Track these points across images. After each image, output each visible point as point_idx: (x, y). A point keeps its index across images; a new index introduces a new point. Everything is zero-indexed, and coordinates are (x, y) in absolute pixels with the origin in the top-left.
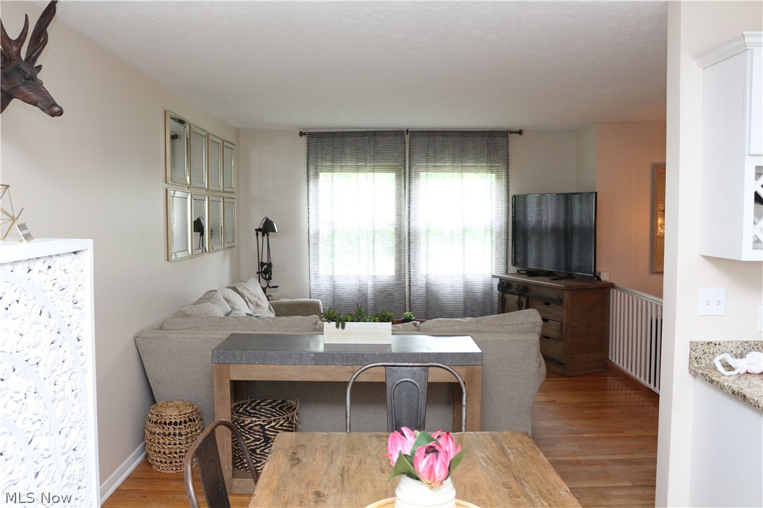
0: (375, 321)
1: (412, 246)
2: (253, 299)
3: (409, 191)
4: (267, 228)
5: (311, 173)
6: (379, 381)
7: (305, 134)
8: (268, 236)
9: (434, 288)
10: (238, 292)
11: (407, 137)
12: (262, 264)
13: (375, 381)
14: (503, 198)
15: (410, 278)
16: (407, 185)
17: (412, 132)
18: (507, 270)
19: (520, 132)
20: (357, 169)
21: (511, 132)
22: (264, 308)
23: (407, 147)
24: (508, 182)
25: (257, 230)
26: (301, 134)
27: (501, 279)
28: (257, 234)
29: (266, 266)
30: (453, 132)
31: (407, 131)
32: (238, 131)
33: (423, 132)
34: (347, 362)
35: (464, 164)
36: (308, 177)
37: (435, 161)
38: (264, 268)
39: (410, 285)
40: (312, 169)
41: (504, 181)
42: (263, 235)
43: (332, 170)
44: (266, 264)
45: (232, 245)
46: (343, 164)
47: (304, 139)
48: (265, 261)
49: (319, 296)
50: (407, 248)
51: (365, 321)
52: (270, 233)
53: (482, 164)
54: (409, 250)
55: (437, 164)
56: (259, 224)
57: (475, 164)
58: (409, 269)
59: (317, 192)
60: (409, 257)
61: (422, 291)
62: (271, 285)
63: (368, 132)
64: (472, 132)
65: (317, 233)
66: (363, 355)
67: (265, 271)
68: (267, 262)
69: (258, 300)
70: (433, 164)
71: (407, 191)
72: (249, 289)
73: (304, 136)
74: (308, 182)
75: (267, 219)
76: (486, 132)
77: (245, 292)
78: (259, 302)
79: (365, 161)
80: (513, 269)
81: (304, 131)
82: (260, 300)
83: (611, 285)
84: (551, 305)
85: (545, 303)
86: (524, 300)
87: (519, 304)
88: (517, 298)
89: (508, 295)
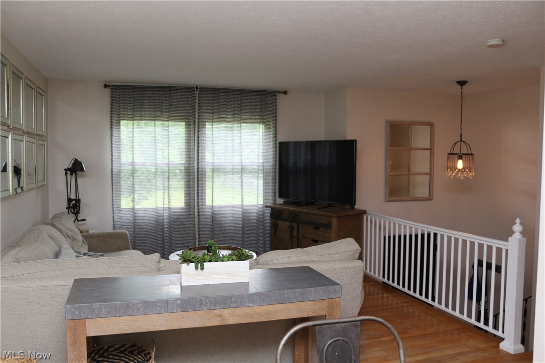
0: (232, 260)
1: (200, 183)
2: (70, 233)
3: (198, 137)
4: (76, 168)
5: (114, 120)
6: (247, 322)
7: (109, 86)
8: (76, 175)
9: (218, 217)
10: (56, 227)
11: (197, 93)
12: (70, 200)
13: (242, 322)
14: (271, 144)
15: (198, 210)
16: (196, 132)
17: (201, 88)
18: (275, 201)
19: (285, 93)
20: (155, 118)
21: (279, 92)
22: (79, 241)
23: (197, 100)
24: (276, 132)
25: (66, 170)
26: (106, 86)
27: (272, 209)
28: (66, 173)
29: (74, 202)
30: (233, 90)
31: (197, 88)
32: (46, 80)
33: (210, 89)
34: (216, 306)
35: (242, 116)
36: (112, 123)
37: (219, 113)
38: (72, 203)
39: (198, 215)
40: (115, 117)
41: (272, 131)
42: (71, 174)
43: (132, 118)
44: (74, 200)
45: (43, 183)
46: (143, 113)
47: (108, 91)
48: (73, 197)
49: (122, 227)
50: (196, 184)
51: (223, 261)
52: (78, 173)
53: (257, 117)
54: (198, 186)
55: (221, 116)
56: (68, 164)
57: (250, 117)
58: (198, 202)
59: (119, 136)
60: (198, 192)
61: (209, 220)
62: (79, 219)
63: (164, 87)
64: (249, 90)
65: (119, 173)
66: (231, 297)
67: (74, 206)
68: (75, 198)
69: (74, 234)
70: (217, 116)
71: (196, 137)
72: (65, 224)
73: (108, 88)
74: (111, 128)
75: (76, 160)
76: (260, 91)
77: (62, 228)
78: (75, 236)
79: (162, 111)
80: (280, 201)
81: (108, 84)
82: (75, 234)
83: (364, 212)
84: (320, 229)
85: (315, 228)
86: (295, 225)
87: (291, 228)
88: (288, 224)
89: (280, 221)
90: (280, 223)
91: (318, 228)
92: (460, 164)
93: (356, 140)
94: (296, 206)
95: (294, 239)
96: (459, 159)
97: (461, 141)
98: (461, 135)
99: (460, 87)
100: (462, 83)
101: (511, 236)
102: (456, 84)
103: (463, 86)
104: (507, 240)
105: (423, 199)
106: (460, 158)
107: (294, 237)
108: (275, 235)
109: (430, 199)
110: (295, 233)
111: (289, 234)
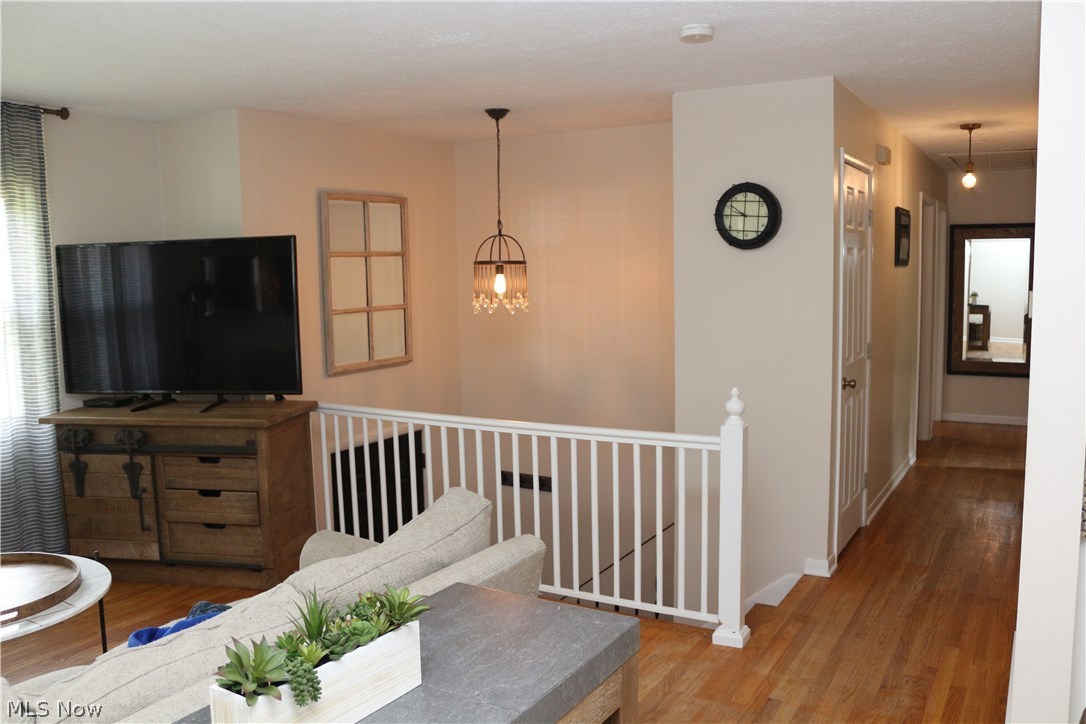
18: (60, 404)
19: (64, 114)
21: (45, 111)
27: (63, 425)
83: (314, 406)
84: (222, 461)
85: (203, 460)
86: (144, 461)
87: (133, 471)
88: (124, 459)
89: (93, 456)
90: (93, 461)
91: (215, 461)
92: (500, 284)
93: (295, 237)
94: (132, 411)
95: (144, 495)
96: (497, 273)
97: (500, 234)
98: (499, 222)
99: (494, 121)
100: (497, 114)
101: (723, 424)
102: (487, 115)
103: (500, 121)
104: (717, 433)
105: (397, 361)
106: (500, 270)
107: (144, 490)
108: (81, 493)
109: (406, 360)
110: (145, 480)
111: (126, 485)
